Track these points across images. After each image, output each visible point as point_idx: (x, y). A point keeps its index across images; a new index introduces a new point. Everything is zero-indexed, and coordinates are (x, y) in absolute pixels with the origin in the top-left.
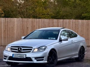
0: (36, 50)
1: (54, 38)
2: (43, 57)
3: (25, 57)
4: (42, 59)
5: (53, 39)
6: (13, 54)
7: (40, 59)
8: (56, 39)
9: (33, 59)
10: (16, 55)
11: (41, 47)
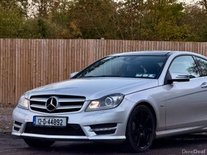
0: (96, 105)
1: (151, 76)
2: (115, 125)
3: (64, 124)
4: (110, 129)
5: (147, 78)
6: (35, 117)
7: (106, 129)
8: (157, 77)
9: (87, 129)
10: (42, 119)
11: (108, 96)
